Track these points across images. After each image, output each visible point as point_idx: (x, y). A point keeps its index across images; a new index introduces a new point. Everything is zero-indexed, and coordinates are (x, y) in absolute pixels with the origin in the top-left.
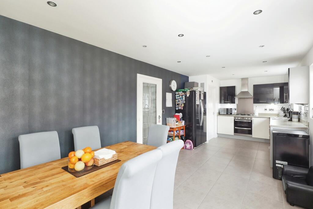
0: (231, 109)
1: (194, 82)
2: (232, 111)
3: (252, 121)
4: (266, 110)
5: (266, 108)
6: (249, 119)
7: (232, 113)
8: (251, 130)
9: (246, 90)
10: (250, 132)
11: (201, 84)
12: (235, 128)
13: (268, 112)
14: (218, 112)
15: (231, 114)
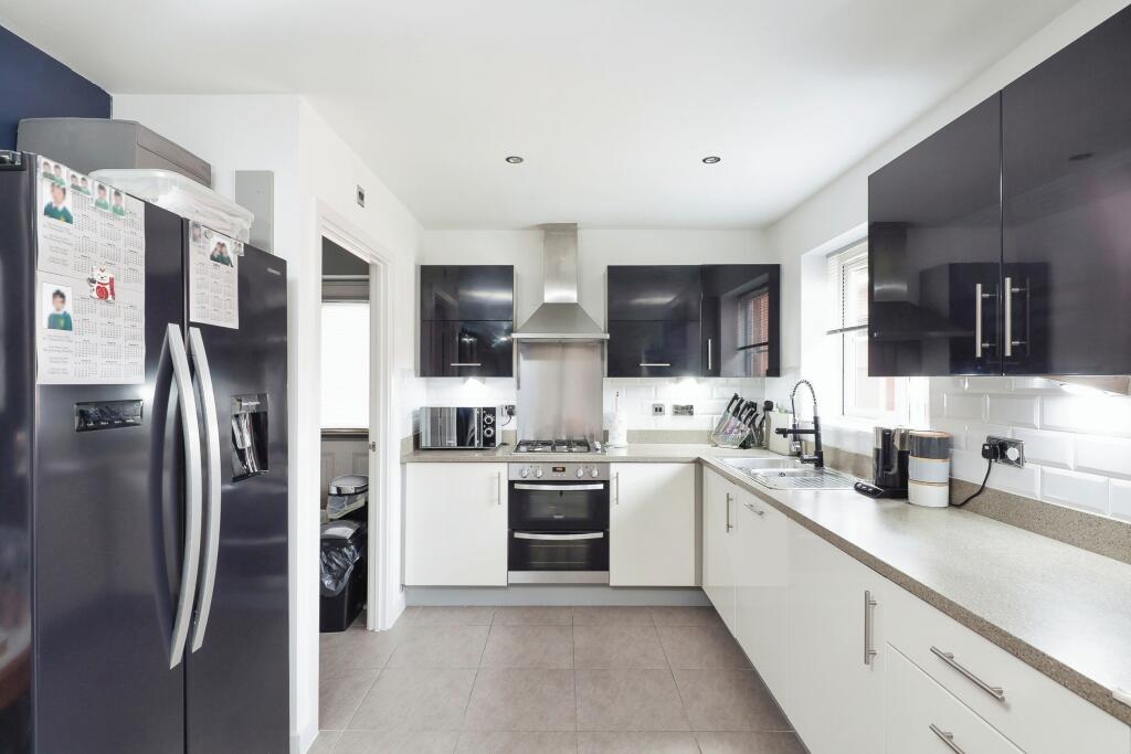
0: (492, 411)
1: (133, 124)
2: (493, 425)
3: (606, 483)
4: (658, 410)
5: (658, 402)
6: (595, 473)
7: (493, 439)
8: (605, 542)
9: (567, 294)
10: (598, 557)
11: (242, 178)
12: (518, 535)
13: (668, 422)
14: (410, 433)
15: (489, 442)
